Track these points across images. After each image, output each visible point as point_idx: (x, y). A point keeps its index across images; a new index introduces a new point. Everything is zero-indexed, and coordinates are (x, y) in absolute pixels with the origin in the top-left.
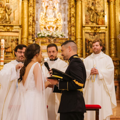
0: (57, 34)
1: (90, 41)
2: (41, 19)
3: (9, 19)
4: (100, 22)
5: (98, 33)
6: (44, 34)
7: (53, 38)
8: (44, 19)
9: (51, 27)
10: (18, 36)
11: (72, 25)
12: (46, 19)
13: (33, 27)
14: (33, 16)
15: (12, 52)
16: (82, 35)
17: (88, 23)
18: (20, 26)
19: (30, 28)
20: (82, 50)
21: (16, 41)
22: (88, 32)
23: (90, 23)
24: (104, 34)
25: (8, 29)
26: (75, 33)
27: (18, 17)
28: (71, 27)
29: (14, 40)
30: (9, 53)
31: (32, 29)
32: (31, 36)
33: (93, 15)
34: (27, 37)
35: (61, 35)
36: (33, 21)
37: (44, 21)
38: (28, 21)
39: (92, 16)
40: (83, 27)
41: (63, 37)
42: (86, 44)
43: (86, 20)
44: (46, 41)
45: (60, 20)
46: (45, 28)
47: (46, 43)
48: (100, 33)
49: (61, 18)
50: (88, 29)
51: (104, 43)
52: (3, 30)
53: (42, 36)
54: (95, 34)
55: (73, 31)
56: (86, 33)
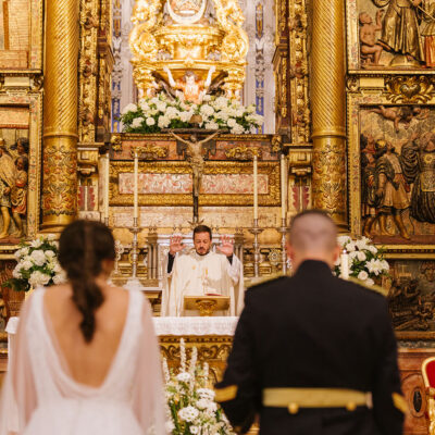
0: (217, 116)
5: (425, 106)
6: (156, 117)
7: (201, 135)
9: (188, 70)
10: (28, 128)
11: (293, 70)
12: (164, 30)
13: (98, 83)
14: (99, 28)
16: (343, 119)
17: (373, 60)
21: (15, 153)
23: (385, 60)
26: (307, 111)
28: (289, 78)
29: (8, 147)
31: (98, 94)
32: (91, 126)
33: (399, 16)
34: (71, 130)
35: (241, 121)
38: (77, 55)
39: (391, 21)
40: (347, 78)
41: (254, 131)
42: (363, 163)
43: (362, 44)
44: (167, 151)
45: (237, 35)
49: (240, 24)
50: (371, 89)
53: (144, 123)
54: (408, 111)
55: (299, 101)
56: (363, 107)
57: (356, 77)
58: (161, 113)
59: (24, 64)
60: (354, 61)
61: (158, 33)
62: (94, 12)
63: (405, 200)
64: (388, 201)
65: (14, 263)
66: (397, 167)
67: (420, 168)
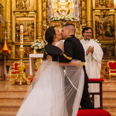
0: (68, 18)
1: (100, 23)
2: (54, 4)
3: (25, 5)
4: (109, 4)
5: (107, 15)
6: (57, 18)
7: (65, 21)
8: (56, 3)
10: (34, 21)
11: (82, 9)
12: (58, 3)
13: (46, 12)
14: (46, 2)
15: (28, 36)
16: (92, 18)
17: (98, 6)
18: (35, 11)
19: (44, 13)
21: (31, 25)
22: (98, 14)
23: (100, 6)
24: (113, 16)
25: (25, 15)
26: (85, 16)
27: (33, 3)
28: (82, 10)
29: (30, 24)
30: (26, 37)
31: (46, 14)
32: (45, 20)
34: (42, 21)
35: (73, 18)
36: (47, 6)
37: (57, 6)
38: (42, 7)
40: (92, 10)
41: (75, 20)
42: (96, 26)
43: (96, 3)
44: (59, 25)
45: (72, 4)
46: (58, 12)
47: (59, 26)
48: (109, 15)
49: (72, 1)
50: (97, 12)
51: (113, 24)
52: (20, 16)
53: (55, 19)
54: (104, 16)
55: (84, 15)
56: (96, 15)
57: (94, 10)
58: (58, 17)
59: (33, 9)
60: (94, 7)
61: (57, 4)
63: (104, 33)
64: (101, 33)
65: (31, 45)
66: (102, 26)
67: (107, 26)
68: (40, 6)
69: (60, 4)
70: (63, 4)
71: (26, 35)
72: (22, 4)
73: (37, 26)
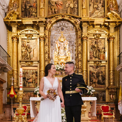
1: (93, 73)
2: (55, 57)
3: (30, 56)
4: (101, 57)
5: (100, 66)
6: (57, 68)
8: (57, 57)
9: (62, 63)
10: (37, 70)
12: (59, 57)
13: (48, 62)
14: (48, 53)
15: (33, 82)
16: (87, 68)
17: (92, 58)
18: (38, 61)
19: (46, 63)
20: (87, 80)
21: (35, 74)
22: (92, 65)
23: (94, 59)
24: (104, 67)
25: (29, 64)
26: (81, 67)
28: (78, 61)
30: (30, 83)
33: (96, 51)
34: (44, 70)
36: (49, 57)
37: (57, 59)
38: (45, 58)
39: (95, 52)
40: (87, 61)
42: (90, 75)
43: (90, 56)
44: (59, 73)
45: (70, 57)
46: (58, 64)
47: (59, 75)
48: (101, 66)
50: (91, 63)
51: (104, 74)
52: (25, 65)
54: (97, 67)
55: (80, 65)
56: (90, 66)
59: (36, 59)
60: (89, 59)
62: (47, 51)
63: (97, 81)
64: (94, 81)
66: (95, 76)
67: (99, 76)
68: (42, 56)
69: (60, 58)
70: (63, 58)
71: (31, 82)
72: (27, 55)
73: (40, 74)
